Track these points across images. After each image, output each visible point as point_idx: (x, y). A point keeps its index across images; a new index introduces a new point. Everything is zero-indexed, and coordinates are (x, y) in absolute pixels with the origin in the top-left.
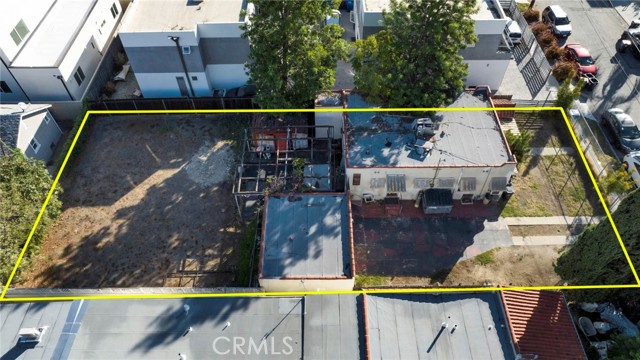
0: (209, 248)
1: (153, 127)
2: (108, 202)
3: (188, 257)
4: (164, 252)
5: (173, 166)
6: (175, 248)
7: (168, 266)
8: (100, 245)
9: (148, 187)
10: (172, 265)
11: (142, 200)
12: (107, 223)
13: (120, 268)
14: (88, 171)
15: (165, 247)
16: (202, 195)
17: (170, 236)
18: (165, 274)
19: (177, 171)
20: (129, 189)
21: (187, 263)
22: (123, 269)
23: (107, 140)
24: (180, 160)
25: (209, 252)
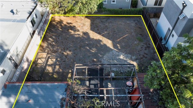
0: (60, 67)
1: (141, 35)
2: (92, 29)
3: (56, 59)
4: (62, 50)
5: (115, 46)
6: (63, 54)
7: (54, 53)
8: (70, 31)
9: (101, 39)
10: (53, 54)
11: (93, 39)
12: (81, 31)
13: (57, 38)
14: (109, 21)
15: (65, 50)
16: (95, 60)
17: (70, 51)
18: (49, 52)
19: (112, 47)
20: (99, 33)
21: (52, 59)
22: (56, 39)
23: (128, 22)
24: (120, 48)
25: (57, 67)
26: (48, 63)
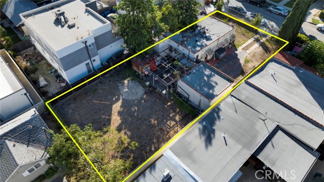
5: (117, 100)
6: (157, 123)
9: (116, 114)
10: (164, 129)
15: (153, 126)
16: (143, 101)
17: (150, 121)
19: (121, 101)
20: (109, 120)
21: (169, 124)
24: (117, 97)
25: (171, 115)
26: (175, 123)
